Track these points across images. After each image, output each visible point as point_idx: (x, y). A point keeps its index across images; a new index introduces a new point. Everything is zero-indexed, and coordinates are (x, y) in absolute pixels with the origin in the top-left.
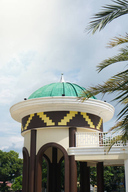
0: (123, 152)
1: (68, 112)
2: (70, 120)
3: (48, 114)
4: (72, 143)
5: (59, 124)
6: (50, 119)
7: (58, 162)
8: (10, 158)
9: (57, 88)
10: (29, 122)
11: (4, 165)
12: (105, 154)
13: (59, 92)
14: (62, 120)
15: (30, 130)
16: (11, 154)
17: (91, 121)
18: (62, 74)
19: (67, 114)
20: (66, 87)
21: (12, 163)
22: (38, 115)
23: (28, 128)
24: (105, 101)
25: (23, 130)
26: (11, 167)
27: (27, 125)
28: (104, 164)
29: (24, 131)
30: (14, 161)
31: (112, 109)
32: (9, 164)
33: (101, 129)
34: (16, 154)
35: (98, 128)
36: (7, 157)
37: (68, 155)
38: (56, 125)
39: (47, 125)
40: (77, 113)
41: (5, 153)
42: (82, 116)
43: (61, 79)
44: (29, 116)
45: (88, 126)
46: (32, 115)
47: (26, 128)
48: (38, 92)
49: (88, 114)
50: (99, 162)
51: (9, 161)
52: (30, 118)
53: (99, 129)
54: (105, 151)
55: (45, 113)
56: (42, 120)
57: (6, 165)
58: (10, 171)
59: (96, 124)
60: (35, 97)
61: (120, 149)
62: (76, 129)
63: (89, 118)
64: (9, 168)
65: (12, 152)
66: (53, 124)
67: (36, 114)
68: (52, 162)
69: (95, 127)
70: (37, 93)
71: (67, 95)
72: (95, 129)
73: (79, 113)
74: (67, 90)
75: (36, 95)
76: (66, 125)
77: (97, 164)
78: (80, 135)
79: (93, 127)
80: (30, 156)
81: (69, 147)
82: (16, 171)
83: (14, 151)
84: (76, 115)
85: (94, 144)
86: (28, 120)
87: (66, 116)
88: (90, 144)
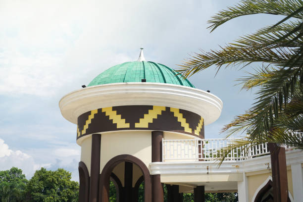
0: (236, 170)
1: (151, 107)
2: (154, 119)
3: (119, 110)
4: (157, 155)
5: (137, 125)
6: (122, 118)
7: (133, 186)
8: (57, 180)
9: (134, 69)
10: (89, 122)
11: (48, 191)
12: (208, 173)
13: (137, 76)
14: (141, 120)
15: (91, 135)
16: (60, 173)
17: (187, 122)
18: (142, 49)
19: (150, 111)
20: (148, 68)
21: (61, 189)
22: (103, 111)
23: (88, 132)
24: (208, 91)
25: (79, 135)
26: (59, 194)
27: (86, 127)
28: (206, 189)
29: (81, 136)
30: (64, 185)
31: (218, 103)
32: (56, 190)
33: (202, 134)
34: (67, 174)
35: (197, 132)
36: (53, 179)
37: (151, 174)
38: (132, 127)
40: (164, 110)
41: (50, 172)
42: (173, 113)
43: (140, 56)
44: (89, 113)
45: (182, 129)
46: (94, 111)
47: (84, 132)
48: (104, 76)
49: (181, 111)
50: (198, 186)
51: (57, 185)
52: (91, 117)
53: (198, 135)
54: (208, 169)
55: (114, 108)
56: (110, 119)
57: (52, 191)
58: (57, 201)
59: (193, 127)
60: (99, 83)
61: (230, 166)
62: (162, 134)
63: (184, 117)
64: (56, 195)
65: (60, 171)
66: (128, 125)
67: (100, 110)
68: (123, 186)
69: (193, 131)
70: (102, 77)
71: (149, 81)
72: (193, 134)
73: (168, 109)
74: (149, 73)
75: (101, 81)
76: (147, 127)
77: (195, 189)
78: (168, 143)
79: (190, 131)
80: (90, 176)
81: (152, 162)
82: (66, 200)
83: (65, 170)
84: (162, 111)
85: (190, 157)
86: (87, 119)
87: (148, 113)
88: (185, 157)
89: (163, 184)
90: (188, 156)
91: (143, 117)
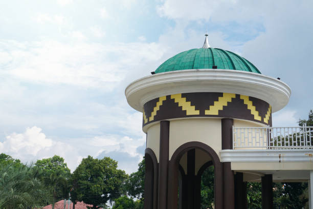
0: (309, 159)
1: (221, 95)
2: (224, 106)
3: (188, 97)
4: (227, 143)
5: (207, 112)
6: (192, 105)
7: (196, 174)
8: (104, 168)
9: (202, 56)
10: (157, 109)
11: (95, 179)
12: (280, 161)
13: (206, 63)
14: (211, 107)
15: (159, 122)
16: (107, 162)
17: (256, 110)
18: (207, 35)
19: (220, 98)
20: (216, 55)
21: (108, 177)
22: (172, 98)
23: (156, 119)
24: (279, 79)
25: (146, 122)
26: (105, 182)
27: (154, 114)
29: (149, 122)
30: (111, 173)
32: (102, 178)
33: (270, 123)
34: (114, 162)
35: (266, 120)
36: (100, 167)
37: (221, 161)
38: (202, 114)
39: (188, 114)
40: (234, 97)
41: (97, 160)
42: (243, 101)
43: (205, 43)
44: (157, 100)
45: (251, 118)
46: (163, 98)
47: (152, 119)
48: (171, 63)
49: (251, 99)
51: (103, 173)
52: (160, 104)
53: (267, 123)
54: (280, 157)
55: (183, 95)
56: (179, 106)
57: (98, 179)
58: (104, 189)
59: (262, 115)
60: (166, 71)
61: (303, 154)
62: (232, 121)
63: (253, 105)
64: (103, 183)
65: (107, 159)
66: (198, 112)
67: (168, 97)
68: (186, 173)
70: (169, 64)
71: (220, 68)
72: (262, 122)
73: (238, 96)
74: (218, 60)
75: (168, 67)
76: (217, 114)
77: (262, 178)
78: (239, 130)
79: (259, 118)
80: (158, 162)
81: (223, 149)
82: (113, 188)
83: (111, 158)
84: (232, 99)
86: (156, 106)
87: (218, 101)
88: (256, 145)
89: (233, 171)
90: (260, 144)
91: (213, 105)
